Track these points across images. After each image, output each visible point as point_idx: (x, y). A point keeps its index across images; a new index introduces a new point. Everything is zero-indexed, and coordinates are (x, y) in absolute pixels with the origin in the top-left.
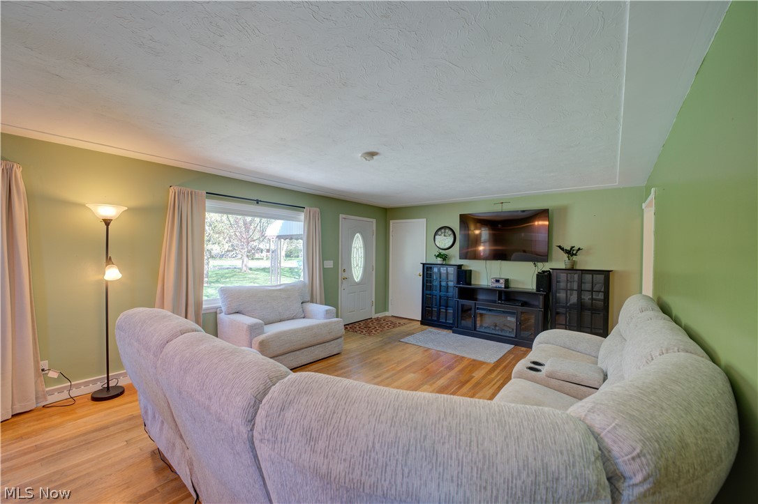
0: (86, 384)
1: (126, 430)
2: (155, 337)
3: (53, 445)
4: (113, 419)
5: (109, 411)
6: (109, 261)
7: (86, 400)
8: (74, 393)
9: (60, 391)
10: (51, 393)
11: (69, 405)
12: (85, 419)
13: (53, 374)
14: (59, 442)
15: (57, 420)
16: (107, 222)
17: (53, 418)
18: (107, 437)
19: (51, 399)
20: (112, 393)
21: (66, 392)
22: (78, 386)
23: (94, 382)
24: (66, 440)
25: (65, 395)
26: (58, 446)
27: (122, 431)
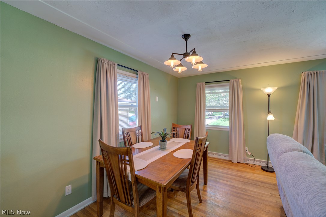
0: (260, 162)
1: (272, 189)
2: (279, 149)
3: (246, 178)
4: (268, 181)
5: (267, 177)
6: (269, 112)
7: (259, 168)
8: (256, 163)
9: (251, 160)
10: (249, 160)
11: (254, 167)
12: (257, 175)
13: (249, 153)
14: (247, 179)
15: (248, 170)
16: (269, 95)
17: (248, 169)
18: (264, 187)
19: (248, 162)
20: (269, 170)
21: (253, 162)
22: (257, 161)
23: (263, 162)
24: (249, 179)
25: (252, 163)
26: (247, 180)
27: (270, 188)
